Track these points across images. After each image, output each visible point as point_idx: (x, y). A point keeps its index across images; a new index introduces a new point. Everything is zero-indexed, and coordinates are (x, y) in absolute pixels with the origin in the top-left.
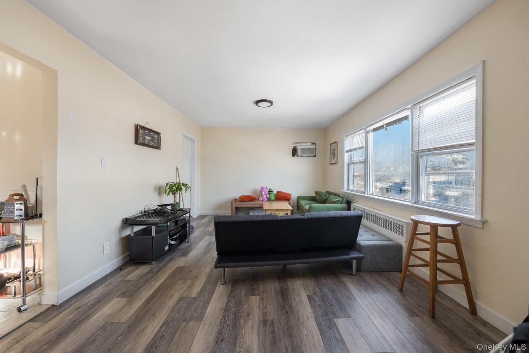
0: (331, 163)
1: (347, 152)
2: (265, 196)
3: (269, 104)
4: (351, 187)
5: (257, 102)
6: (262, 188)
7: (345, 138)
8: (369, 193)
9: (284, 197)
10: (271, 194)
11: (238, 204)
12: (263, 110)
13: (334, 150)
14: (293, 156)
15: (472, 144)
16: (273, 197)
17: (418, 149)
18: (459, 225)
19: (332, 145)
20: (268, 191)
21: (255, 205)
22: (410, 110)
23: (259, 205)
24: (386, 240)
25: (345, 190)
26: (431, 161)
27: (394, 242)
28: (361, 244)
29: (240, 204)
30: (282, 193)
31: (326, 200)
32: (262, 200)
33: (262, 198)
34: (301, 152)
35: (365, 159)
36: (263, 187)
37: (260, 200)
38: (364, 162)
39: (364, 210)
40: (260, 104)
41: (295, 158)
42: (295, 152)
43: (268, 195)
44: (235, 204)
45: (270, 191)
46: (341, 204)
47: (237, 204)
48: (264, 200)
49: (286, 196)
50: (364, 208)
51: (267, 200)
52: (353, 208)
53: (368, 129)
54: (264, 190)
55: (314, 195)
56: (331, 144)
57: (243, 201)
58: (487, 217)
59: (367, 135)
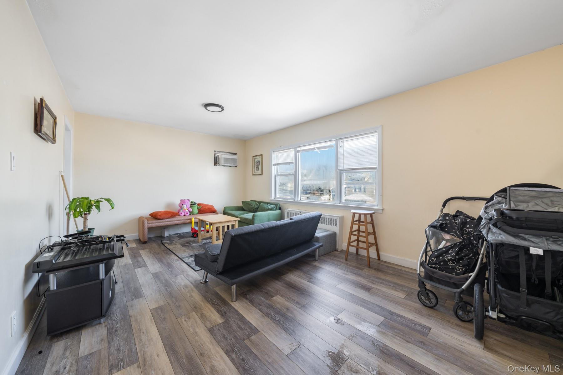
0: (254, 174)
1: (275, 165)
2: (187, 210)
3: (220, 109)
4: (278, 196)
5: (207, 105)
6: (183, 202)
7: (273, 153)
8: (298, 200)
9: (209, 209)
10: (193, 206)
11: (153, 223)
12: (212, 115)
13: (258, 162)
14: (214, 165)
15: (375, 168)
16: (196, 211)
17: (343, 168)
18: (374, 213)
19: (254, 158)
20: (190, 203)
21: (176, 222)
22: (335, 141)
23: (182, 221)
24: (325, 232)
25: (273, 198)
26: (349, 176)
27: (331, 231)
28: (318, 236)
29: (155, 223)
30: (204, 205)
31: (257, 208)
32: (184, 215)
33: (184, 212)
34: (224, 161)
35: (295, 172)
36: (184, 199)
37: (181, 215)
38: (294, 175)
39: (300, 213)
40: (209, 108)
41: (217, 167)
42: (216, 161)
43: (190, 208)
44: (148, 223)
45: (192, 204)
46: (276, 210)
47: (151, 223)
48: (186, 215)
49: (211, 208)
50: (299, 211)
51: (190, 215)
52: (287, 212)
53: (299, 149)
54: (186, 204)
55: (242, 205)
56: (254, 156)
57: (161, 218)
58: (384, 207)
59: (297, 154)
